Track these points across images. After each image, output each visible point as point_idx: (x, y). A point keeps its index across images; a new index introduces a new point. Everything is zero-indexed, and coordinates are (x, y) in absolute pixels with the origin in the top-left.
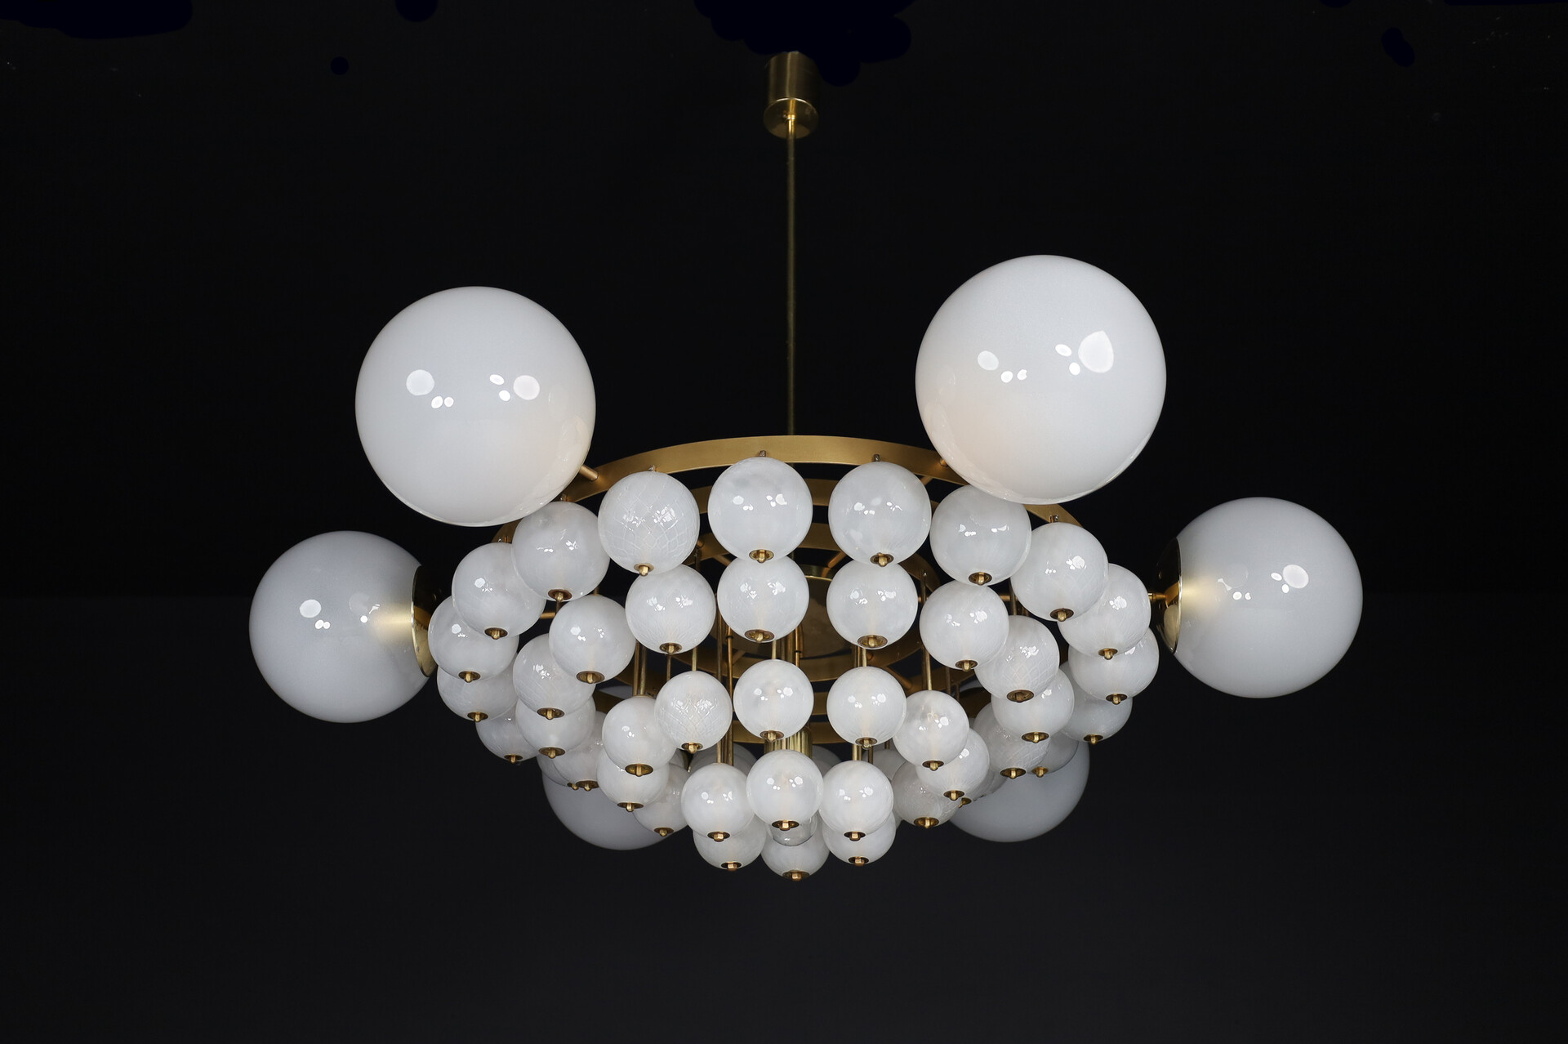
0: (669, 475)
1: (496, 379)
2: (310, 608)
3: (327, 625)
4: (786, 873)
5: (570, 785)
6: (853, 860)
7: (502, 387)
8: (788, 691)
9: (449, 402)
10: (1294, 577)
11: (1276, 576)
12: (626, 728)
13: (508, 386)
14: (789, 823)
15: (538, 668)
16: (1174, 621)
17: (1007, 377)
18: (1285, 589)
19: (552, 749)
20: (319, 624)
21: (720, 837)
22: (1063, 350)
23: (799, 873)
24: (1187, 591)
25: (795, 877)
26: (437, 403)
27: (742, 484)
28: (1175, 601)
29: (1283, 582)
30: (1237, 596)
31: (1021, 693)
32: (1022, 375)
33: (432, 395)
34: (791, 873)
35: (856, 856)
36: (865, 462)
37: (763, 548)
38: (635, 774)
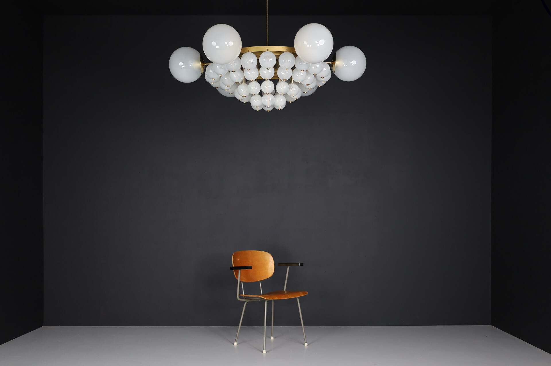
0: (252, 52)
1: (226, 43)
2: (181, 64)
3: (184, 67)
9: (219, 47)
10: (354, 62)
13: (228, 44)
15: (226, 78)
16: (334, 68)
17: (308, 46)
18: (352, 65)
20: (183, 67)
22: (317, 42)
24: (337, 63)
27: (265, 58)
28: (335, 64)
29: (352, 63)
30: (345, 65)
32: (310, 46)
33: (216, 46)
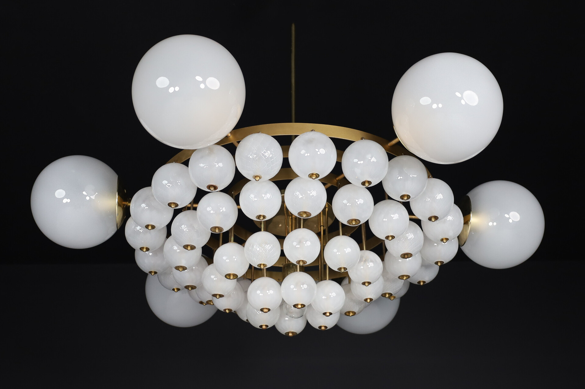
0: (273, 136)
1: (199, 78)
2: (60, 193)
3: (69, 201)
4: (287, 332)
5: (174, 290)
6: (320, 327)
7: (201, 82)
8: (309, 243)
10: (514, 217)
11: (507, 216)
12: (224, 258)
13: (204, 82)
14: (302, 305)
18: (511, 221)
19: (181, 267)
20: (65, 201)
21: (265, 310)
23: (292, 333)
25: (290, 335)
26: (171, 90)
31: (407, 254)
33: (168, 87)
34: (288, 333)
35: (322, 325)
36: (358, 140)
37: (315, 172)
38: (230, 279)
